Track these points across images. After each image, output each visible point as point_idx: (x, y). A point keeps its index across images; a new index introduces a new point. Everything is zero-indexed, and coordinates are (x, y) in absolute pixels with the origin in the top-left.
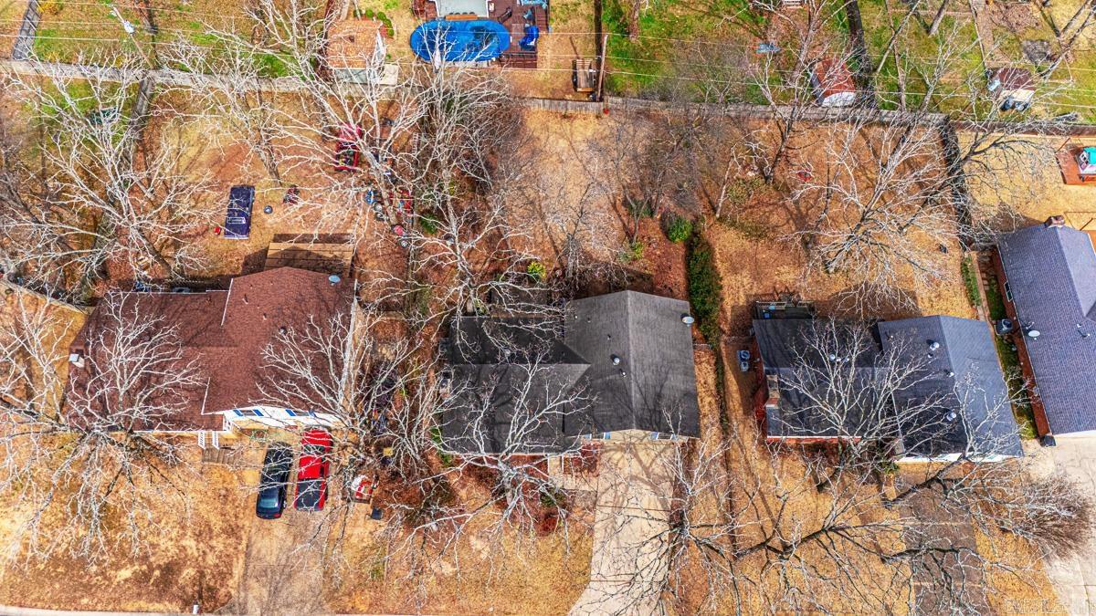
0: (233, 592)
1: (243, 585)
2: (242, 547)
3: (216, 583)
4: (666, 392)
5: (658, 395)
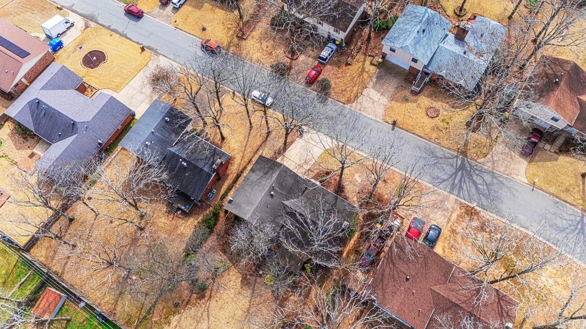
0: (459, 209)
1: (454, 210)
2: (450, 224)
3: (464, 215)
4: (261, 174)
5: (266, 174)
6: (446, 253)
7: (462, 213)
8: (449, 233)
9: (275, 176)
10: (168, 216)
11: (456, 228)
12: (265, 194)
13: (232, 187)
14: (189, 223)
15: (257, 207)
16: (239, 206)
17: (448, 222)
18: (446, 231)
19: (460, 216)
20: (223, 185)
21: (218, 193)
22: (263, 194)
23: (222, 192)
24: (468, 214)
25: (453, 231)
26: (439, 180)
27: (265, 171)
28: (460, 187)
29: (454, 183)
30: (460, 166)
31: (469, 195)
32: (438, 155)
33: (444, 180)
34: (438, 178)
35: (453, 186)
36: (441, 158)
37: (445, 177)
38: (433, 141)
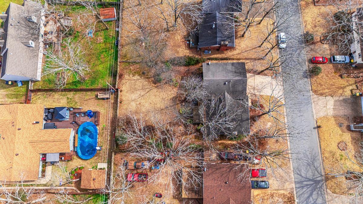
0: (288, 192)
1: (286, 190)
2: (276, 192)
3: (286, 198)
4: (234, 70)
5: (235, 72)
6: (257, 197)
7: (287, 196)
8: (270, 194)
9: (237, 78)
10: (182, 38)
11: (275, 196)
12: (223, 80)
13: (218, 60)
14: (185, 51)
15: (213, 80)
16: (208, 70)
17: (276, 190)
18: (269, 191)
19: (284, 196)
20: (216, 54)
21: (211, 55)
22: (223, 79)
23: (212, 56)
24: (288, 199)
25: (272, 196)
26: (299, 173)
27: (237, 71)
28: (303, 187)
29: (303, 182)
30: (316, 180)
31: (301, 195)
32: (315, 164)
33: (301, 175)
34: (300, 171)
35: (301, 182)
36: (314, 167)
37: (303, 175)
38: (323, 156)
